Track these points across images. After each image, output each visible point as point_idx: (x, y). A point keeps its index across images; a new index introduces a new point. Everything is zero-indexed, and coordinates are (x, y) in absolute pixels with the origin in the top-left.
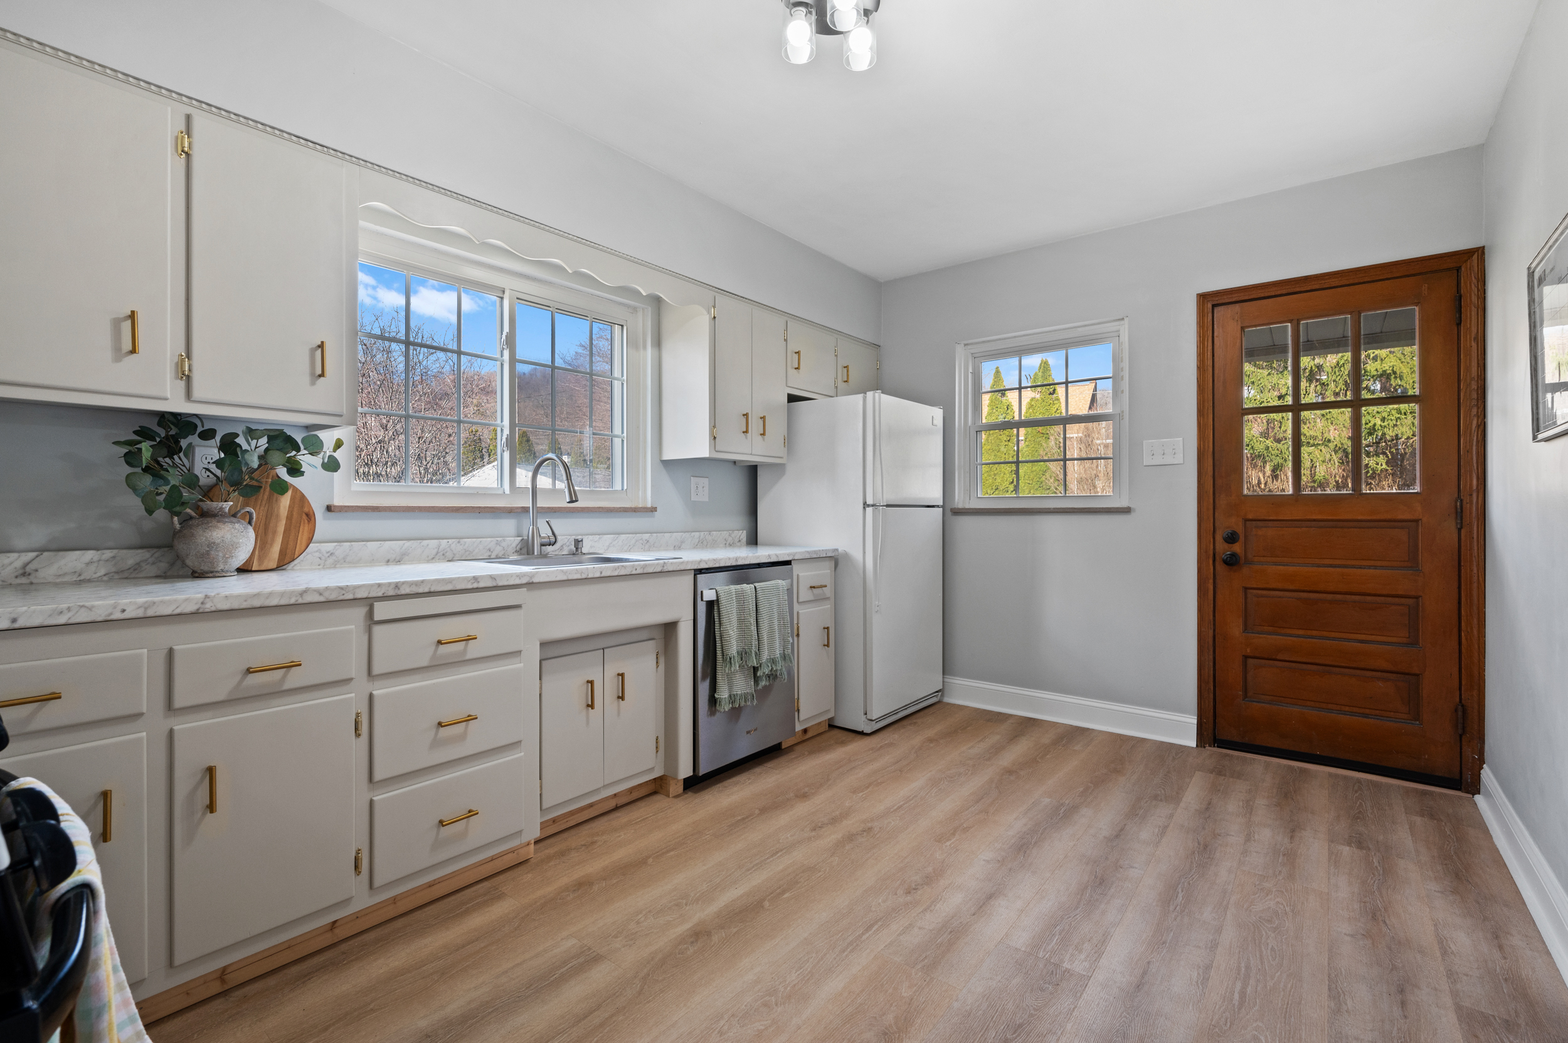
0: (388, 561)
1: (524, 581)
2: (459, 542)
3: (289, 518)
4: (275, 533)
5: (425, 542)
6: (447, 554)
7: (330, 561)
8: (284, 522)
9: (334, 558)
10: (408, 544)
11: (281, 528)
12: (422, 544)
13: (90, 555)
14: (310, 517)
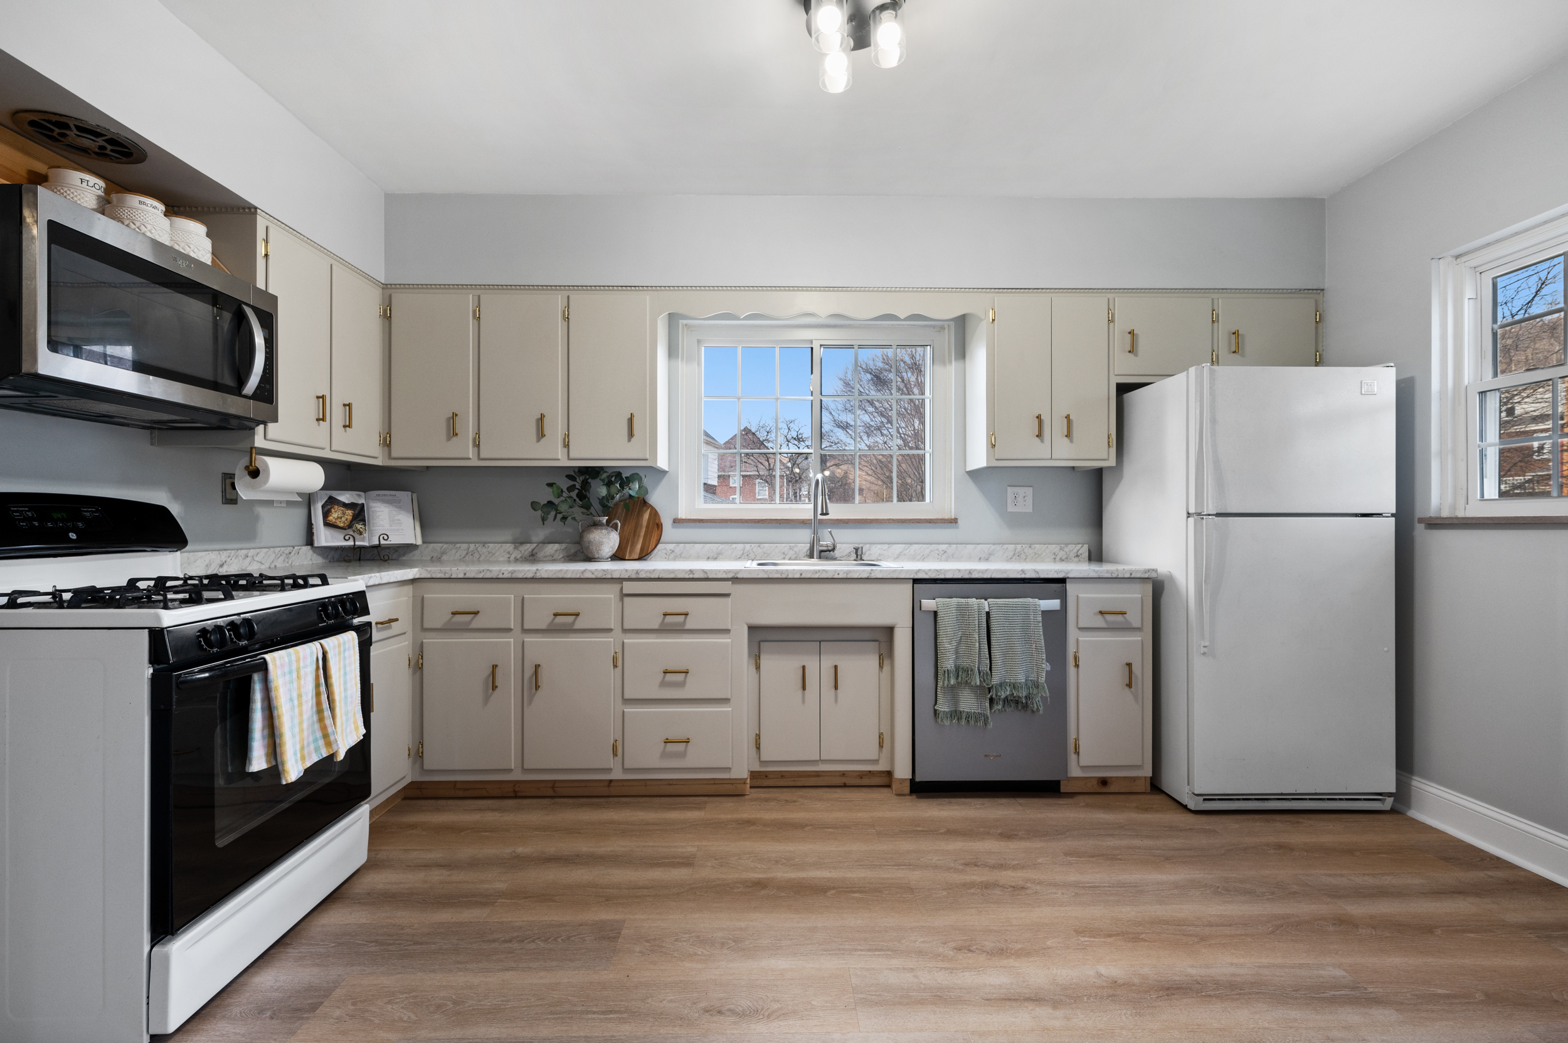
0: (708, 558)
1: (730, 576)
2: (759, 546)
3: (647, 527)
4: (639, 536)
5: (734, 545)
6: (750, 555)
7: (672, 556)
8: (644, 529)
9: (674, 554)
10: (721, 546)
11: (642, 534)
12: (732, 547)
13: (557, 546)
14: (659, 526)
